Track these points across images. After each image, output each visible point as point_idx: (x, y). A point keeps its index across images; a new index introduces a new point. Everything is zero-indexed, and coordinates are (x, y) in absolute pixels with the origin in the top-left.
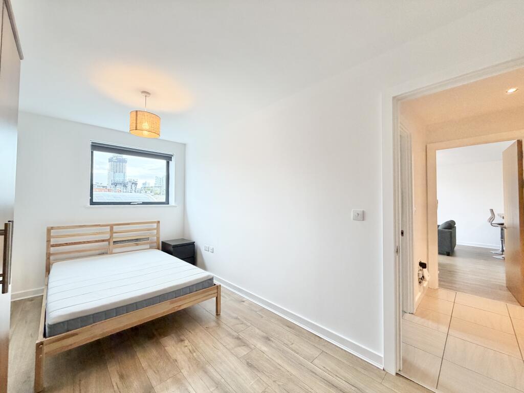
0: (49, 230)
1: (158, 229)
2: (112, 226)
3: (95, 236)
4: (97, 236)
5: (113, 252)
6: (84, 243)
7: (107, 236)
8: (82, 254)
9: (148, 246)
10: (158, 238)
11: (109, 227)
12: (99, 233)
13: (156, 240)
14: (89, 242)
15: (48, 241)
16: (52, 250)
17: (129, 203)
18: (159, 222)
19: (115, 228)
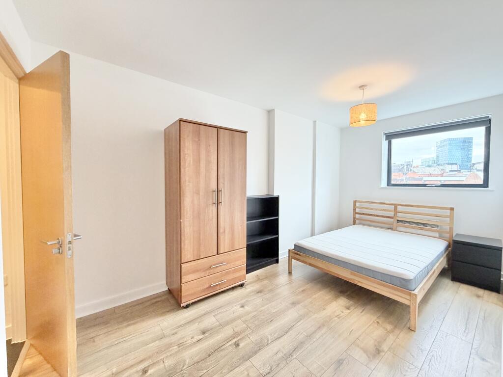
0: (355, 202)
1: (451, 217)
2: (396, 206)
3: (381, 212)
4: (384, 212)
5: (398, 229)
6: (374, 215)
7: (392, 214)
8: (374, 224)
9: (437, 235)
10: (451, 229)
11: (393, 206)
12: (386, 210)
13: (448, 230)
14: (377, 216)
15: (354, 210)
16: (357, 216)
17: (425, 185)
18: (452, 209)
19: (399, 208)
